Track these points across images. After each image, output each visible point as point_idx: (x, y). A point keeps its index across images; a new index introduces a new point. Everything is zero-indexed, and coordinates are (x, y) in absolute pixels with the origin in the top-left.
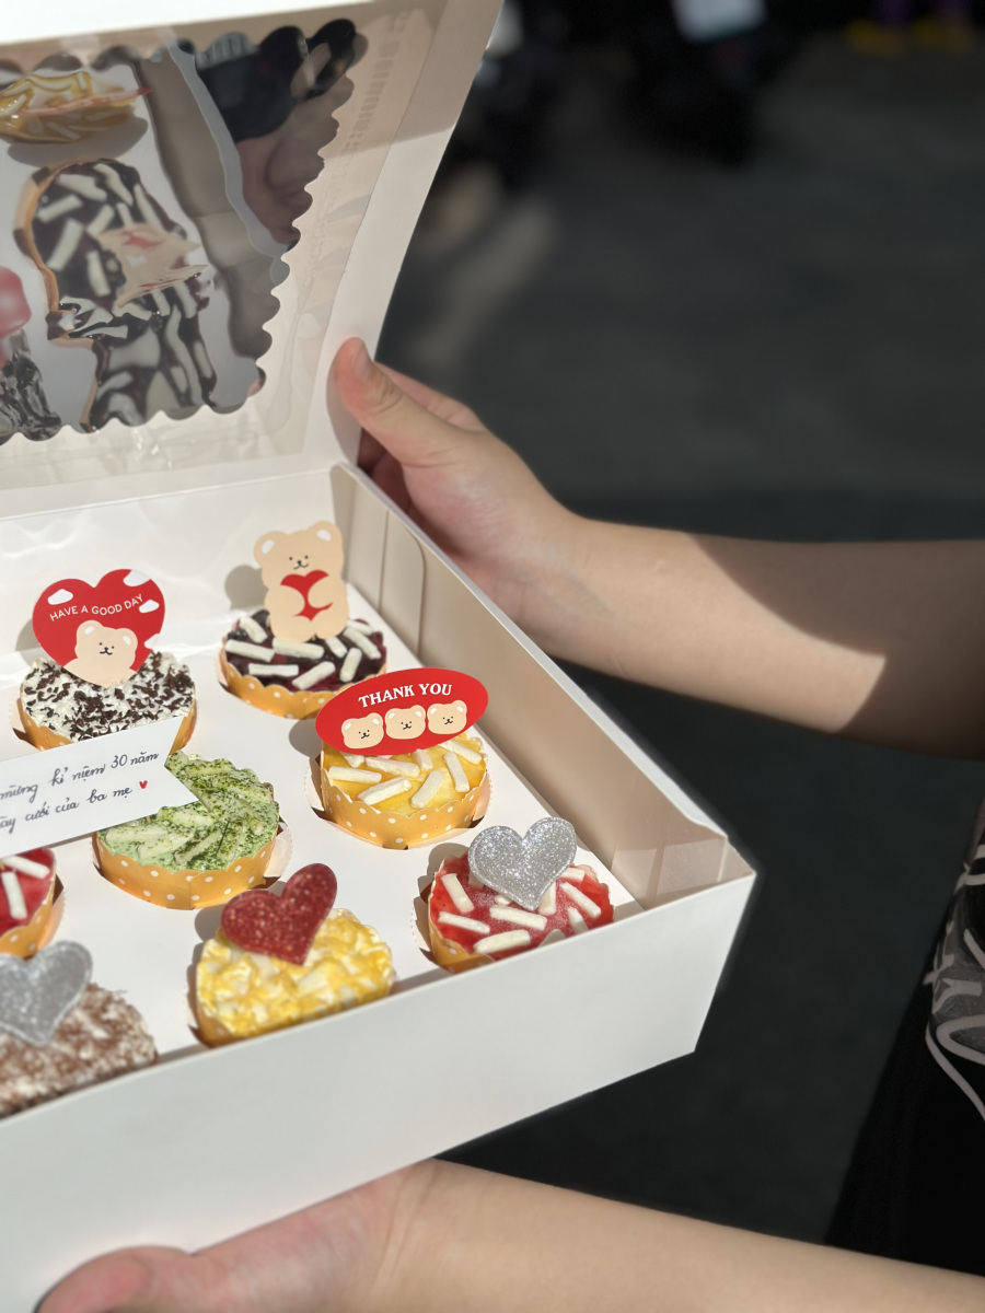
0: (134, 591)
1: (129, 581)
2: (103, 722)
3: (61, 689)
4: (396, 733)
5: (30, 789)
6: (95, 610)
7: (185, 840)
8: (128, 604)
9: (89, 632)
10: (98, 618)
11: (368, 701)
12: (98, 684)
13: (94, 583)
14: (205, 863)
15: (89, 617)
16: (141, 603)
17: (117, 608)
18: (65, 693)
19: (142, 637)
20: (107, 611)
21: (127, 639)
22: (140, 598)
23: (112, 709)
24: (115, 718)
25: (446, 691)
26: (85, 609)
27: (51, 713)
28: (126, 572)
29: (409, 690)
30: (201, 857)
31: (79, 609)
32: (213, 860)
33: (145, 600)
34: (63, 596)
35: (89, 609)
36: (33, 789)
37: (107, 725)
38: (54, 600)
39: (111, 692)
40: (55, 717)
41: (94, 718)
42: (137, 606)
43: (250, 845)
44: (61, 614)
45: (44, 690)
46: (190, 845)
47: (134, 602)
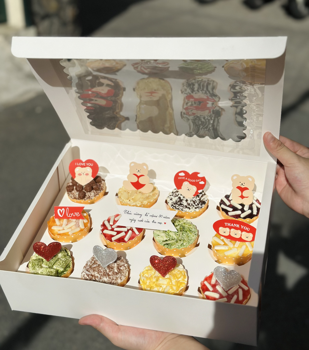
0: (199, 178)
1: (199, 175)
2: (179, 206)
3: (177, 195)
4: (233, 235)
5: (140, 215)
6: (189, 180)
7: (166, 239)
8: (197, 181)
9: (186, 184)
10: (189, 182)
11: (227, 224)
12: (185, 196)
13: (190, 173)
14: (167, 246)
15: (187, 181)
16: (200, 181)
17: (194, 181)
18: (177, 196)
19: (198, 189)
20: (192, 181)
21: (194, 189)
22: (200, 180)
23: (183, 203)
24: (182, 206)
25: (248, 230)
26: (186, 179)
27: (171, 199)
28: (199, 173)
29: (238, 226)
30: (167, 244)
31: (185, 178)
32: (170, 246)
33: (201, 181)
34: (182, 174)
35: (188, 179)
36: (141, 215)
37: (179, 207)
38: (180, 174)
39: (185, 199)
40: (171, 200)
41: (178, 204)
42: (199, 182)
43: (180, 246)
44: (181, 178)
45: (175, 193)
46: (166, 240)
47: (199, 181)
